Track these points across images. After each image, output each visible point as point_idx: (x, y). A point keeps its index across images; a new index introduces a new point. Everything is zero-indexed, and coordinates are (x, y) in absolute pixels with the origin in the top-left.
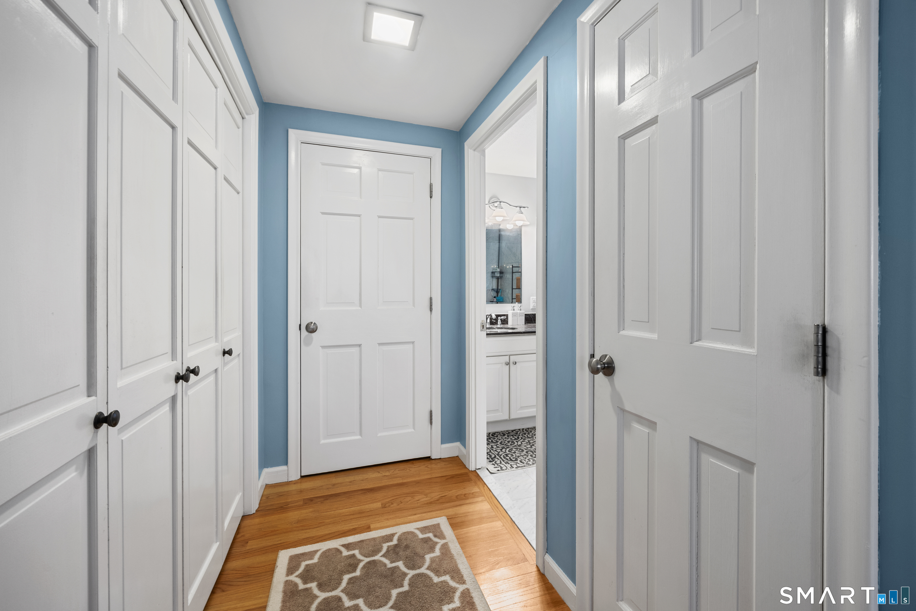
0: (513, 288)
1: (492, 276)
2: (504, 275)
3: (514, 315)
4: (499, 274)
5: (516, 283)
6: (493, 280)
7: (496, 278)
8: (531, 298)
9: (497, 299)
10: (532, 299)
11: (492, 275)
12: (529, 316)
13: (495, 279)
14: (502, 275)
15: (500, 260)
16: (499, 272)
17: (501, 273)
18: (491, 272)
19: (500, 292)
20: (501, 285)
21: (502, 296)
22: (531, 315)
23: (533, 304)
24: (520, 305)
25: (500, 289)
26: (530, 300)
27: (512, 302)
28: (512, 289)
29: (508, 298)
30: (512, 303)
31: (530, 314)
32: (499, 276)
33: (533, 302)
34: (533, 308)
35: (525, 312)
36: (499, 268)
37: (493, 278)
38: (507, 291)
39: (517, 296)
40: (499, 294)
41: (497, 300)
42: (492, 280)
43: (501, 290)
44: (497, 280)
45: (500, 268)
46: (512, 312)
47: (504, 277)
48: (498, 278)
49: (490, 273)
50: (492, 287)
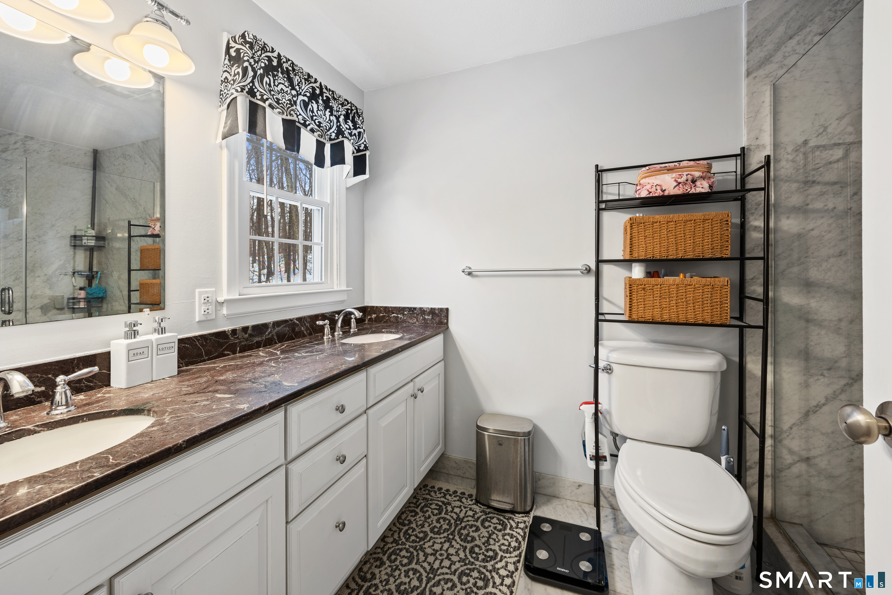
0: (132, 268)
1: (72, 244)
2: (108, 244)
3: (135, 352)
4: (94, 242)
5: (139, 259)
6: (75, 253)
7: (85, 250)
8: (197, 291)
9: (89, 292)
10: (200, 293)
11: (73, 242)
12: (191, 344)
13: (83, 252)
14: (102, 242)
15: (96, 214)
16: (93, 236)
17: (100, 238)
18: (69, 236)
19: (97, 277)
20: (100, 263)
21: (104, 285)
22: (198, 340)
23: (204, 308)
24: (158, 315)
25: (97, 272)
26: (194, 298)
27: (129, 308)
28: (130, 270)
29: (119, 288)
30: (129, 312)
31: (196, 337)
32: (93, 244)
33: (203, 301)
34: (203, 318)
35: (177, 336)
36: (93, 229)
37: (75, 249)
38: (116, 275)
39: (141, 284)
40: (95, 282)
41: (87, 293)
42: (72, 253)
43: (99, 273)
44: (88, 253)
45: (96, 227)
46: (128, 345)
47: (106, 246)
48: (91, 250)
49: (69, 239)
50: (74, 267)
